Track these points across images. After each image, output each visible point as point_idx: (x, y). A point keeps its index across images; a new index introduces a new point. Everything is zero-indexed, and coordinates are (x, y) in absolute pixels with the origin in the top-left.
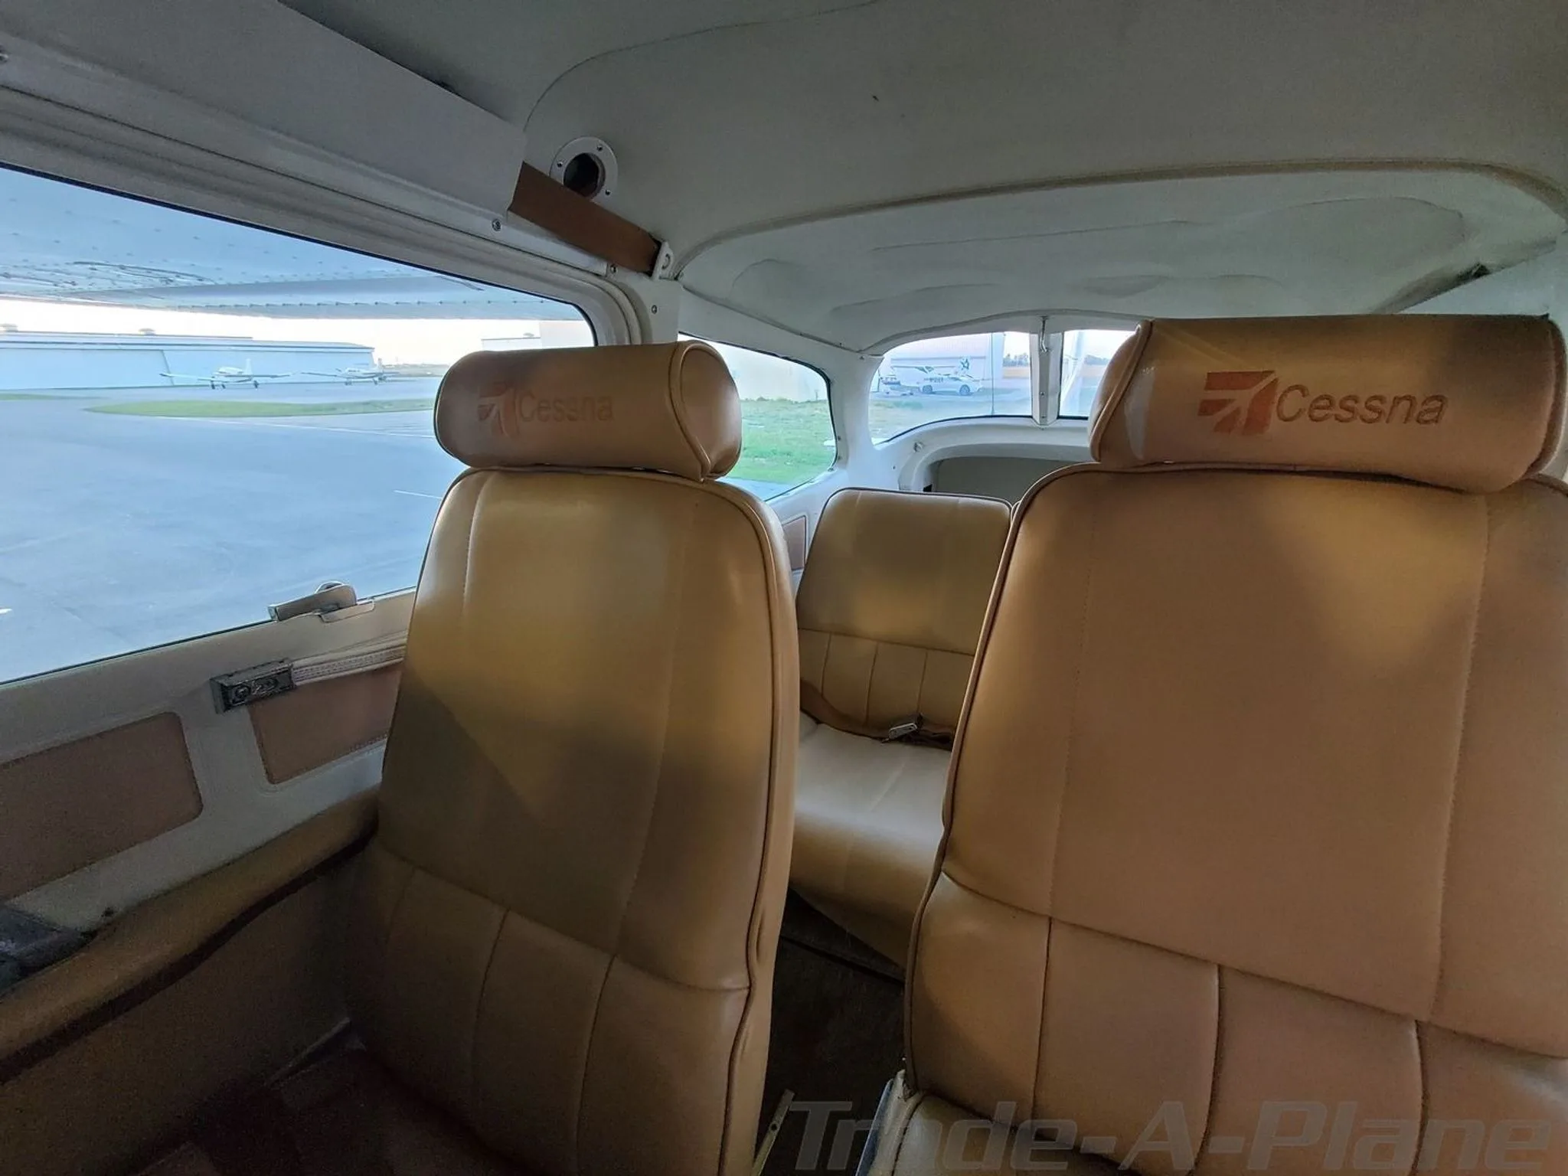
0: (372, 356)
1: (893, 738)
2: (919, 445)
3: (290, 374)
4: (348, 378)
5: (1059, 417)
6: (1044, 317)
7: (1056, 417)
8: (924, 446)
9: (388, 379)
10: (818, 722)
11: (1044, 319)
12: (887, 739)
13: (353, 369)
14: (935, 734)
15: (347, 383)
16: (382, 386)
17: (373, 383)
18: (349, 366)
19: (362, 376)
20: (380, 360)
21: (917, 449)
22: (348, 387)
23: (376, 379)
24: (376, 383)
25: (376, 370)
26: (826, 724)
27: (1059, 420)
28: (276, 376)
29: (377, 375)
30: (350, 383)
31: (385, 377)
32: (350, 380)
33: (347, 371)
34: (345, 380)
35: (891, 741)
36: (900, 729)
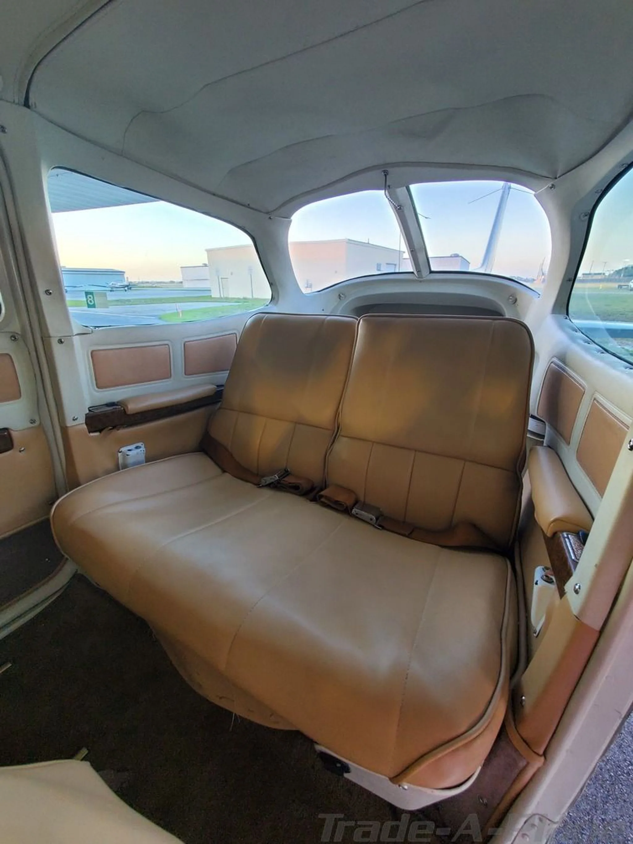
0: (124, 276)
1: (264, 484)
2: (342, 296)
3: (83, 285)
4: (112, 288)
5: (431, 272)
6: (384, 171)
7: (429, 272)
8: (345, 297)
9: (132, 289)
10: (224, 471)
11: (386, 173)
12: (261, 485)
13: (114, 283)
14: (290, 483)
15: (111, 291)
16: (129, 292)
17: (124, 291)
18: (112, 282)
19: (118, 287)
20: (127, 278)
21: (341, 298)
22: (112, 293)
23: (126, 288)
24: (126, 290)
25: (126, 283)
26: (229, 473)
27: (432, 274)
28: (75, 287)
29: (127, 286)
30: (113, 291)
31: (131, 288)
32: (112, 289)
33: (111, 284)
34: (110, 289)
35: (263, 486)
36: (269, 480)
